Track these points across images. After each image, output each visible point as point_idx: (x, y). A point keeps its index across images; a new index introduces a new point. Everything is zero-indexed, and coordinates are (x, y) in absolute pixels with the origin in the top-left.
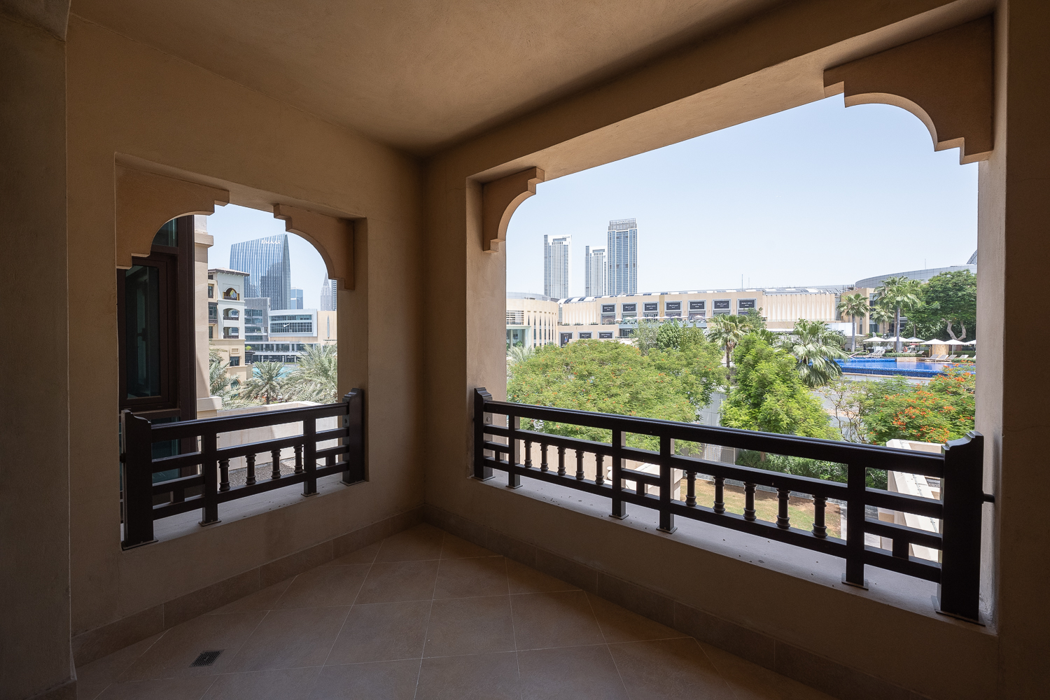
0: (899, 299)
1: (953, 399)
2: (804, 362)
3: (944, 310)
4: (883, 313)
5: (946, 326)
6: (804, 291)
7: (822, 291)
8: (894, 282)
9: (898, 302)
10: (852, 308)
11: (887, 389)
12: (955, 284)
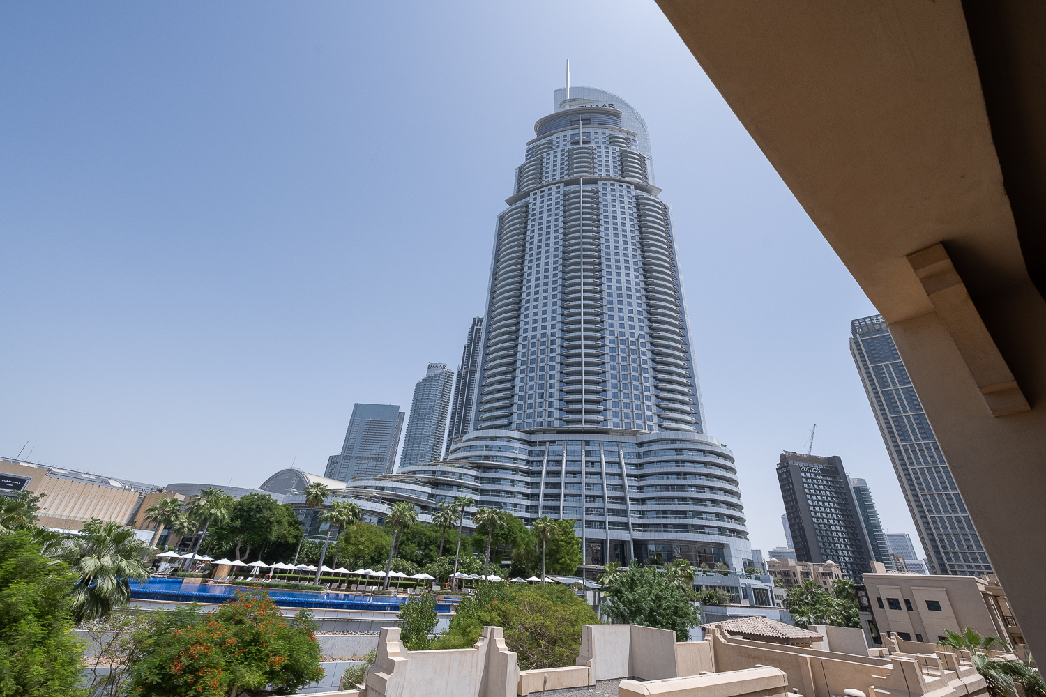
0: (213, 511)
1: (236, 628)
2: (86, 583)
3: (241, 530)
4: (185, 524)
5: (235, 546)
6: (105, 482)
7: (127, 487)
8: (211, 493)
9: (211, 514)
10: (163, 515)
11: (178, 620)
12: (258, 506)
